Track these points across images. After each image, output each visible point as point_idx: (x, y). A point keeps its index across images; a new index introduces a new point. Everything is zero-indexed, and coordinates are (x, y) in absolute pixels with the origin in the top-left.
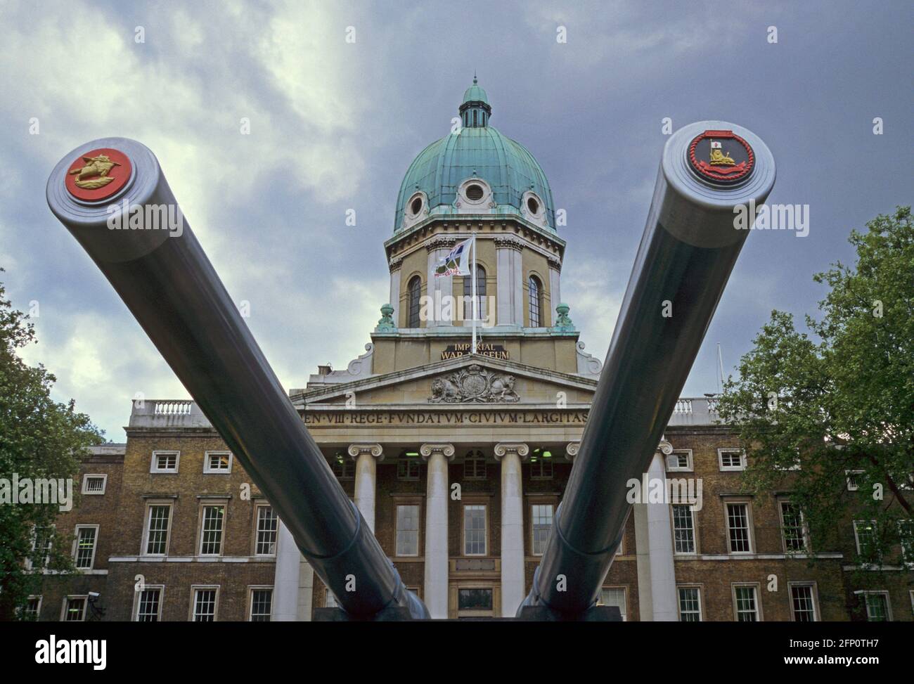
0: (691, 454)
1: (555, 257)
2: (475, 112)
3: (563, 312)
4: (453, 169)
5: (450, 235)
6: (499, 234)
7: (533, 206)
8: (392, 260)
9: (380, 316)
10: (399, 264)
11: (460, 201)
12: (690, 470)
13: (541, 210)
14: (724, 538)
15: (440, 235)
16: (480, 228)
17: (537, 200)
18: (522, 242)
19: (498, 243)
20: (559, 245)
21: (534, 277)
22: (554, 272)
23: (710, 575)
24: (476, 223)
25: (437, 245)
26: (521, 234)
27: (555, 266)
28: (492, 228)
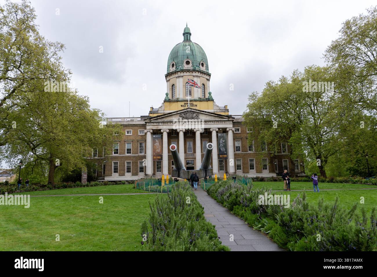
0: (240, 128)
1: (208, 78)
2: (187, 35)
3: (210, 93)
4: (182, 56)
5: (182, 74)
6: (194, 74)
7: (203, 65)
8: (167, 79)
9: (165, 96)
10: (169, 80)
11: (184, 65)
12: (240, 132)
13: (205, 66)
14: (247, 148)
15: (179, 74)
16: (189, 72)
17: (203, 63)
18: (200, 76)
19: (194, 76)
20: (209, 75)
21: (203, 84)
22: (208, 82)
23: (244, 156)
24: (188, 71)
25: (179, 77)
26: (200, 73)
27: (208, 80)
28: (192, 72)
